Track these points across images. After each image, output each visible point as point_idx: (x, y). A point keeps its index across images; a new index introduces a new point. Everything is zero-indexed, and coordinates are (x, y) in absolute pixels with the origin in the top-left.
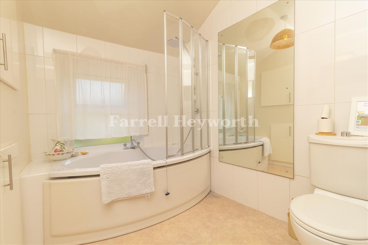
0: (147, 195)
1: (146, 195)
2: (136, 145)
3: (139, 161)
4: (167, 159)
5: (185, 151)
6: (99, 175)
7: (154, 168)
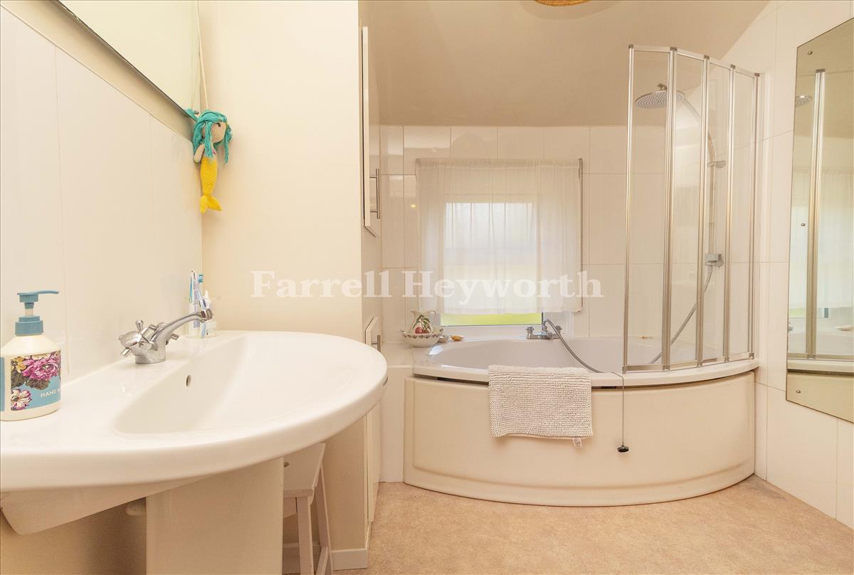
0: (576, 440)
1: (574, 439)
2: (554, 333)
3: (560, 367)
4: (624, 372)
5: (672, 361)
6: (486, 384)
7: (594, 389)
